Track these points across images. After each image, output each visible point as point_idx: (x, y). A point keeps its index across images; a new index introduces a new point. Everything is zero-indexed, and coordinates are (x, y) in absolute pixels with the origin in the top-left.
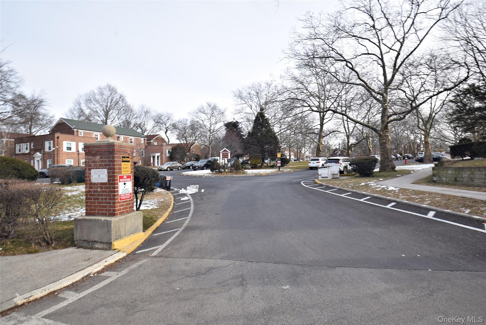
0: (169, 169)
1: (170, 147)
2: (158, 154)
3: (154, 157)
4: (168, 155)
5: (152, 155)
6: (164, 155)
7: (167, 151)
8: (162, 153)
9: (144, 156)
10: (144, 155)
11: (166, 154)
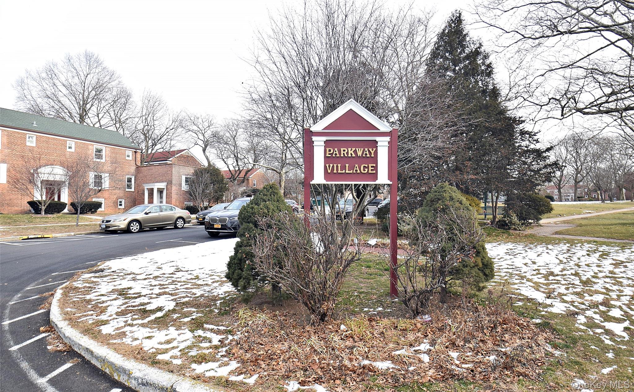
0: (135, 227)
1: (190, 171)
2: (162, 185)
3: (151, 191)
4: (185, 187)
5: (147, 187)
6: (174, 189)
7: (184, 178)
8: (170, 183)
9: (133, 190)
10: (133, 187)
11: (180, 185)
